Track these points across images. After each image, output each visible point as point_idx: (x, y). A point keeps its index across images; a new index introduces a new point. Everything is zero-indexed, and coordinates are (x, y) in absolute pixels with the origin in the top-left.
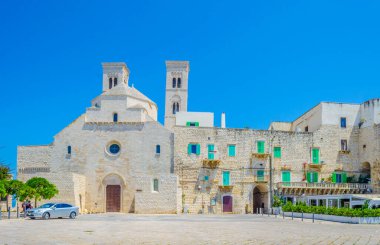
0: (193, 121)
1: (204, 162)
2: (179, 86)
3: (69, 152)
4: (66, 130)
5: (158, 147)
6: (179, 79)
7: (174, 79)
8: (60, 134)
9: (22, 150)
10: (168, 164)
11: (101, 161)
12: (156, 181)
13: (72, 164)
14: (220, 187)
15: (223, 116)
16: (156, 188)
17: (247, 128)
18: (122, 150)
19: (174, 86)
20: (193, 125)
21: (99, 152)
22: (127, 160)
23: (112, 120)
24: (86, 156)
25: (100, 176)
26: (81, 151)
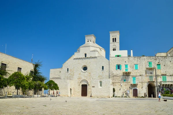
0: (118, 55)
1: (124, 73)
2: (115, 41)
3: (68, 71)
4: (67, 62)
5: (103, 67)
6: (115, 39)
8: (65, 64)
9: (52, 71)
10: (108, 74)
11: (80, 74)
12: (101, 82)
13: (69, 76)
14: (131, 85)
15: (132, 51)
16: (101, 85)
17: (143, 56)
18: (88, 69)
19: (113, 41)
20: (118, 56)
21: (78, 71)
22: (90, 73)
23: (84, 57)
24: (74, 72)
25: (79, 81)
26: (72, 70)
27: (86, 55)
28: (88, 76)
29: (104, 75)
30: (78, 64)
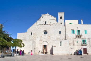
3: (31, 34)
4: (31, 28)
5: (60, 32)
6: (62, 17)
7: (60, 17)
8: (29, 29)
10: (64, 37)
11: (41, 37)
15: (82, 20)
21: (40, 34)
22: (49, 36)
23: (45, 24)
24: (36, 36)
25: (41, 42)
26: (35, 34)
27: (46, 22)
28: (47, 38)
29: (61, 38)
30: (40, 30)
